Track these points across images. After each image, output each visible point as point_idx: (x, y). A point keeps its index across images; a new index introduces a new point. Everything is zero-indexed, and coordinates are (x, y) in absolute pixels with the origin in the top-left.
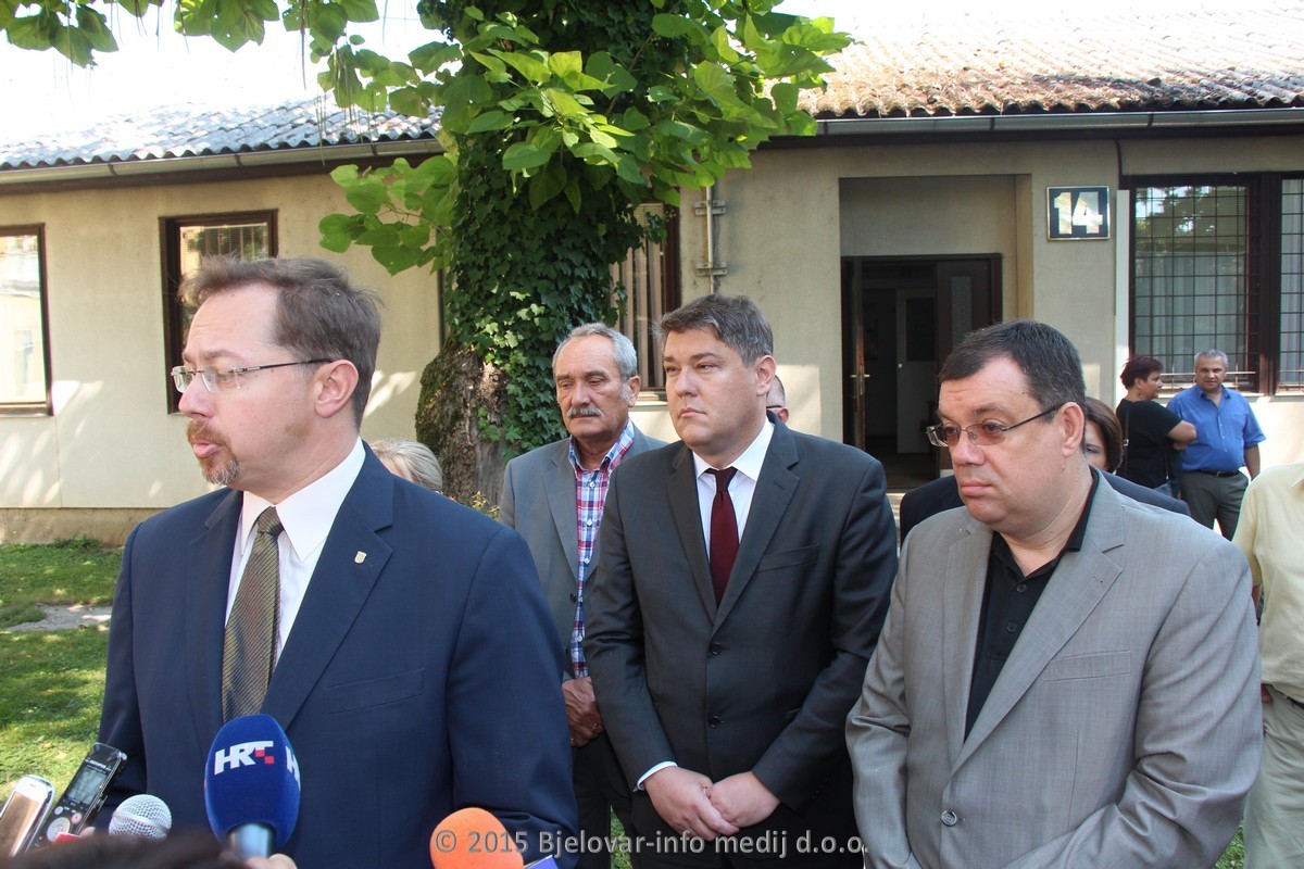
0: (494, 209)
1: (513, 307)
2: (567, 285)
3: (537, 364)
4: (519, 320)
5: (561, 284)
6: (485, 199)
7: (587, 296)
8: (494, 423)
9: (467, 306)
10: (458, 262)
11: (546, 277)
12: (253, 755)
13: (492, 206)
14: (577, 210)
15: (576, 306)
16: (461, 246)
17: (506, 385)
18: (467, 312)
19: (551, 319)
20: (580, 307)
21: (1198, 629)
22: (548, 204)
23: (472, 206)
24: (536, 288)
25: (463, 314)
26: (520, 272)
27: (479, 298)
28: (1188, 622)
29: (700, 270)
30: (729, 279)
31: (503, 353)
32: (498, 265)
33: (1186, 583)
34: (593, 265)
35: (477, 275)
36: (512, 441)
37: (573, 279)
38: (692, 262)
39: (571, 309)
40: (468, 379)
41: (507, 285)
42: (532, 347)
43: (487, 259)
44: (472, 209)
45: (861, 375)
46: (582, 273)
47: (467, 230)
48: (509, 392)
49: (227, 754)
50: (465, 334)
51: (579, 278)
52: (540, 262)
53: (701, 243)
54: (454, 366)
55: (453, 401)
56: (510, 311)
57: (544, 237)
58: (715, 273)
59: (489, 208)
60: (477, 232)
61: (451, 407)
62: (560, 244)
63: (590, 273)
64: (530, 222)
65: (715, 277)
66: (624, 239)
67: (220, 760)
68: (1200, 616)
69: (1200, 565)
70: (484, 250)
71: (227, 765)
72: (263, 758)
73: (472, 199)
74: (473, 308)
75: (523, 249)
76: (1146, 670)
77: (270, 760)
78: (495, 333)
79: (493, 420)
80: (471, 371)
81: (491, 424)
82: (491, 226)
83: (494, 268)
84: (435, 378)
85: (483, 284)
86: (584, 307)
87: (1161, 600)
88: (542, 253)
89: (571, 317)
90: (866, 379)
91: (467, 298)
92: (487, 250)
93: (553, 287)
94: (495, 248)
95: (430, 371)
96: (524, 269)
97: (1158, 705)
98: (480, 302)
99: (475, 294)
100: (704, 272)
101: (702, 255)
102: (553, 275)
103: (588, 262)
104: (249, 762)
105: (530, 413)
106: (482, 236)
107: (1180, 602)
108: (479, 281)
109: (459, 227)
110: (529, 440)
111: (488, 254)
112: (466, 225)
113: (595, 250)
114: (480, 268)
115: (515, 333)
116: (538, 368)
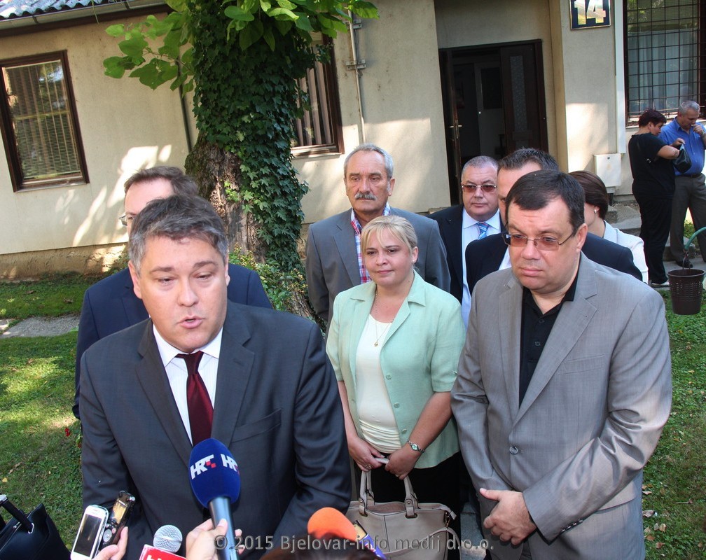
0: (219, 53)
1: (239, 115)
2: (271, 98)
3: (257, 150)
4: (243, 123)
5: (268, 97)
6: (212, 47)
7: (284, 103)
8: (235, 190)
9: (209, 117)
10: (200, 88)
11: (258, 94)
12: (205, 466)
13: (218, 51)
14: (273, 49)
15: (278, 111)
16: (201, 78)
17: (240, 166)
18: (210, 121)
19: (264, 121)
20: (280, 110)
21: (637, 341)
22: (253, 46)
23: (205, 51)
24: (251, 102)
25: (207, 123)
26: (241, 93)
27: (216, 111)
28: (632, 339)
29: (349, 66)
30: (368, 70)
31: (235, 145)
32: (226, 89)
33: (631, 317)
34: (286, 82)
35: (213, 96)
36: (248, 200)
37: (274, 93)
38: (343, 61)
39: (275, 113)
40: (215, 163)
41: (233, 101)
42: (253, 139)
43: (218, 85)
44: (205, 53)
45: (457, 126)
46: (280, 89)
47: (203, 67)
48: (242, 171)
49: (195, 468)
50: (210, 135)
51: (278, 92)
52: (253, 84)
53: (347, 49)
54: (205, 156)
55: (207, 178)
56: (237, 118)
57: (254, 69)
58: (358, 68)
59: (216, 52)
60: (210, 69)
61: (206, 182)
62: (264, 71)
63: (284, 88)
64: (243, 59)
65: (359, 70)
66: (303, 63)
67: (193, 471)
68: (639, 334)
69: (638, 306)
70: (215, 80)
71: (196, 473)
72: (210, 466)
73: (204, 46)
74: (214, 118)
75: (241, 78)
76: (611, 364)
77: (214, 466)
78: (229, 132)
79: (234, 188)
80: (217, 158)
81: (233, 190)
82: (219, 64)
83: (224, 91)
84: (194, 164)
85: (218, 102)
86: (283, 110)
87: (618, 327)
88: (253, 79)
89: (276, 118)
90: (460, 128)
91: (208, 112)
92: (218, 80)
93: (263, 100)
94: (223, 78)
95: (190, 160)
96: (243, 90)
97: (618, 383)
98: (217, 114)
99: (213, 108)
100: (352, 67)
101: (349, 56)
102: (262, 92)
103: (283, 81)
104: (205, 469)
105: (257, 182)
106: (213, 71)
107: (628, 328)
108: (215, 100)
109: (198, 65)
110: (258, 198)
111: (219, 82)
112: (202, 64)
113: (286, 72)
114: (215, 92)
115: (242, 131)
116: (259, 152)
